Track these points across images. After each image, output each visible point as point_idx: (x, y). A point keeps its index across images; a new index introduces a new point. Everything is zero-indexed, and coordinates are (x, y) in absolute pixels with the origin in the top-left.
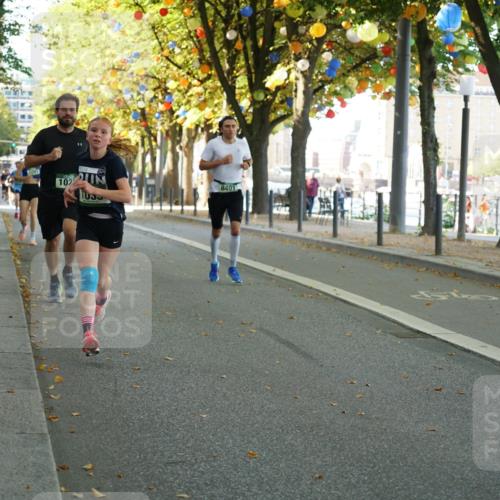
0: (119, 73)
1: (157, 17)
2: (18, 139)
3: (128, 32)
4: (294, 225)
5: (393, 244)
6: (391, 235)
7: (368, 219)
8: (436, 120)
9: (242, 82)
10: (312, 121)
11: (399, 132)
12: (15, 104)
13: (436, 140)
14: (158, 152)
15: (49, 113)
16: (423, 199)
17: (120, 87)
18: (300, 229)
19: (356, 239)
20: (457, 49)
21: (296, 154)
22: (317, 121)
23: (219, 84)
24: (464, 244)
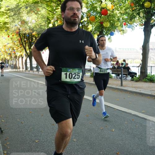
0: (5, 47)
1: (12, 37)
3: (7, 39)
9: (27, 48)
14: (13, 61)
18: (38, 73)
23: (23, 48)
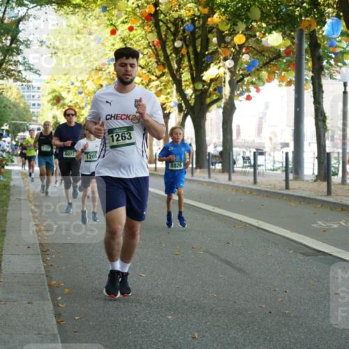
0: (100, 72)
1: (127, 32)
2: (31, 120)
3: (107, 44)
4: (226, 176)
5: (297, 188)
6: (294, 182)
7: (276, 170)
8: (324, 100)
9: (186, 76)
10: (236, 102)
11: (298, 109)
12: (29, 96)
13: (325, 114)
15: (52, 102)
16: (316, 155)
17: (101, 83)
18: (230, 179)
19: (270, 185)
20: (338, 50)
21: (225, 127)
22: (240, 103)
23: (171, 79)
24: (346, 187)
